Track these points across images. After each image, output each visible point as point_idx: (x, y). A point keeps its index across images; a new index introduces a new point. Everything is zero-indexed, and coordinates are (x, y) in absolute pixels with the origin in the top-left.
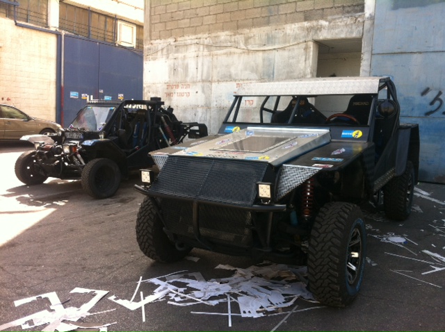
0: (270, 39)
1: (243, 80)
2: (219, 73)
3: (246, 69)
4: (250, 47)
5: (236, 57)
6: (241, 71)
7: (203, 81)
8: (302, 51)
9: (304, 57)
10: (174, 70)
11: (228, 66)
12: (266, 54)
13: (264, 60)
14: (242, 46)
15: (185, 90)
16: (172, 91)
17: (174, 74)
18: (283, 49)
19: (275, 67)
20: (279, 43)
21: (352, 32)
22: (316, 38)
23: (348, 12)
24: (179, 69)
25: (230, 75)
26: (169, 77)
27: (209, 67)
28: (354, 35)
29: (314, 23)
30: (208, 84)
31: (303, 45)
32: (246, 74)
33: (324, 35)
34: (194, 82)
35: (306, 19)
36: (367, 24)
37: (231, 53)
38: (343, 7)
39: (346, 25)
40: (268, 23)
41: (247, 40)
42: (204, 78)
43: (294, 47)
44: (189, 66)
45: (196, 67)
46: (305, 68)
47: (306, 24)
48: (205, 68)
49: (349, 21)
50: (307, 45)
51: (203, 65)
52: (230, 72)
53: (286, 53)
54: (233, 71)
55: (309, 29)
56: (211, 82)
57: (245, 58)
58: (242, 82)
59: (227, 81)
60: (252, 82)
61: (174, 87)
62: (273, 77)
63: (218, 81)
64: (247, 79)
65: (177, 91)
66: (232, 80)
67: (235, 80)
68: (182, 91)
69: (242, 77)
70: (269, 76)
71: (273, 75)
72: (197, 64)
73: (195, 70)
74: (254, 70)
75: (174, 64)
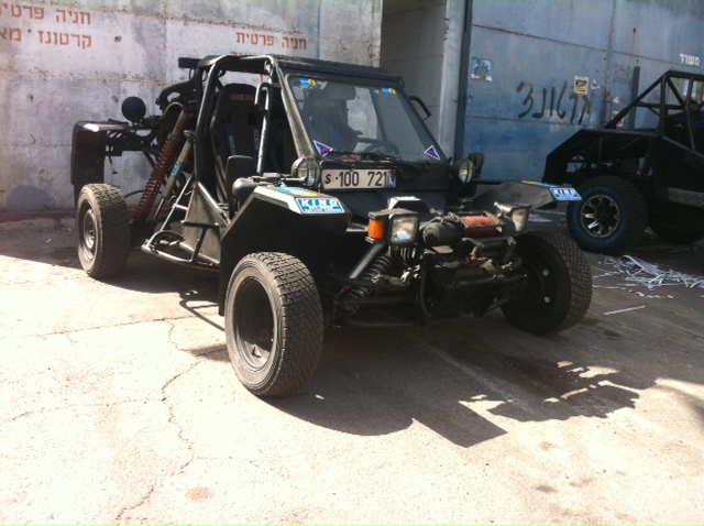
1: (254, 27)
3: (259, 4)
6: (248, 6)
7: (137, 11)
9: (370, 5)
15: (71, 28)
16: (18, 23)
19: (322, 14)
25: (220, 12)
30: (156, 21)
32: (260, 15)
34: (107, 10)
42: (139, 2)
46: (372, 25)
56: (163, 17)
58: (250, 32)
59: (210, 22)
60: (276, 34)
61: (25, 12)
62: (319, 32)
63: (186, 18)
64: (263, 28)
65: (36, 25)
66: (226, 22)
67: (234, 25)
68: (60, 28)
69: (251, 22)
70: (311, 30)
71: (319, 28)
74: (278, 9)
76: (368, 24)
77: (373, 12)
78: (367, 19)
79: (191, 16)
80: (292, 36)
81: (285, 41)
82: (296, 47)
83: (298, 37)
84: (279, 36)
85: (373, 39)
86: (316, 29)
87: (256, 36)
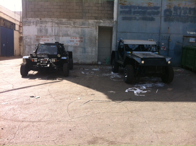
0: (83, 24)
1: (73, 36)
2: (62, 33)
3: (74, 33)
4: (75, 25)
5: (70, 28)
6: (72, 33)
7: (55, 36)
8: (95, 29)
9: (95, 31)
10: (40, 31)
11: (67, 31)
12: (82, 29)
13: (81, 30)
14: (72, 25)
15: (46, 39)
16: (40, 39)
17: (40, 32)
18: (89, 27)
19: (86, 33)
20: (87, 26)
21: (110, 25)
22: (99, 25)
23: (109, 19)
24: (43, 30)
25: (68, 35)
26: (38, 33)
27: (58, 31)
28: (111, 26)
29: (98, 21)
30: (58, 37)
31: (95, 27)
32: (75, 34)
33: (102, 25)
34: (51, 36)
35: (96, 19)
36: (115, 23)
37: (67, 27)
38: (107, 17)
39: (108, 23)
40: (82, 18)
41: (74, 23)
42: (56, 34)
43: (92, 27)
46: (96, 34)
47: (96, 21)
48: (56, 31)
49: (109, 22)
50: (96, 27)
51: (55, 30)
53: (89, 29)
54: (69, 33)
55: (97, 22)
57: (74, 29)
58: (73, 37)
59: (66, 36)
61: (41, 37)
63: (63, 36)
64: (75, 36)
65: (42, 39)
67: (70, 36)
68: (45, 39)
69: (73, 35)
70: (84, 36)
72: (52, 29)
73: (51, 32)
74: (78, 33)
75: (40, 28)
78: (95, 33)
82: (81, 39)
83: (81, 37)
84: (78, 37)
85: (96, 36)
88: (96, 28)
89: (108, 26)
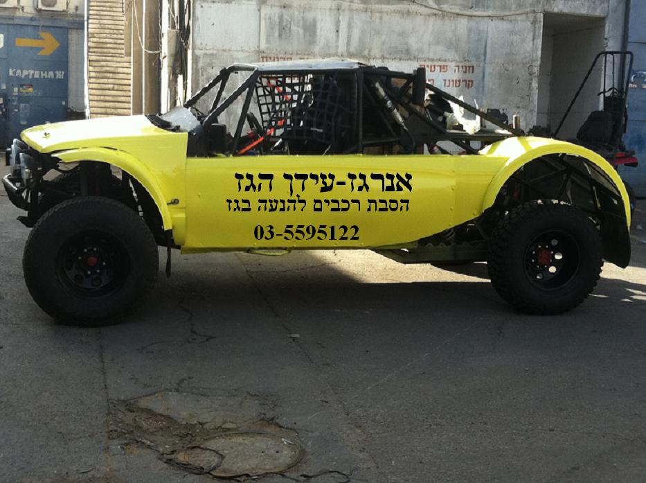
2: (384, 43)
3: (437, 43)
4: (445, 7)
5: (419, 20)
6: (429, 44)
8: (529, 24)
10: (283, 29)
11: (402, 34)
12: (473, 23)
13: (470, 31)
14: (431, 3)
17: (280, 35)
18: (502, 18)
19: (489, 45)
20: (494, 8)
21: (595, 9)
22: (548, 8)
24: (294, 28)
25: (408, 51)
26: (269, 42)
27: (363, 32)
28: (598, 13)
31: (531, 17)
32: (439, 51)
33: (559, 7)
36: (614, 1)
37: (408, 13)
42: (352, 49)
43: (519, 18)
44: (319, 25)
45: (333, 29)
46: (533, 51)
48: (356, 34)
50: (535, 17)
51: (350, 26)
52: (407, 44)
53: (504, 25)
54: (413, 43)
56: (368, 58)
57: (434, 24)
59: (400, 59)
60: (450, 64)
62: (485, 60)
63: (383, 57)
64: (440, 60)
66: (412, 58)
67: (418, 59)
69: (431, 56)
70: (478, 58)
71: (485, 56)
72: (338, 22)
73: (333, 34)
74: (453, 45)
75: (281, 17)
76: (528, 49)
77: (533, 39)
78: (528, 46)
79: (387, 56)
80: (463, 64)
81: (457, 68)
82: (465, 72)
83: (467, 64)
84: (452, 65)
85: (533, 60)
86: (483, 58)
87: (434, 66)
88: (534, 22)
89: (583, 11)
